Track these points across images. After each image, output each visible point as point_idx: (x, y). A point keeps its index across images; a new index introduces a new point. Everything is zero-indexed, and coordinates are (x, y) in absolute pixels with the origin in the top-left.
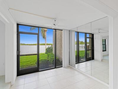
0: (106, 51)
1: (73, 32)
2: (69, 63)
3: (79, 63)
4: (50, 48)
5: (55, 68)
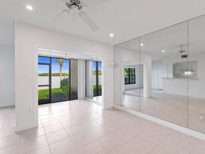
0: (135, 83)
1: (90, 62)
2: (86, 94)
3: (98, 95)
4: (66, 80)
5: (70, 100)
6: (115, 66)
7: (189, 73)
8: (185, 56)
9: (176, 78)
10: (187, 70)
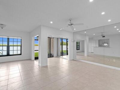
0: (79, 49)
5: (50, 57)
6: (74, 41)
7: (106, 44)
8: (104, 37)
9: (100, 47)
10: (105, 43)
